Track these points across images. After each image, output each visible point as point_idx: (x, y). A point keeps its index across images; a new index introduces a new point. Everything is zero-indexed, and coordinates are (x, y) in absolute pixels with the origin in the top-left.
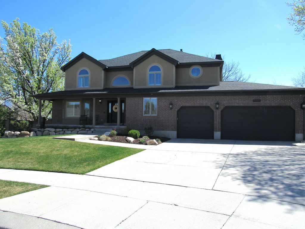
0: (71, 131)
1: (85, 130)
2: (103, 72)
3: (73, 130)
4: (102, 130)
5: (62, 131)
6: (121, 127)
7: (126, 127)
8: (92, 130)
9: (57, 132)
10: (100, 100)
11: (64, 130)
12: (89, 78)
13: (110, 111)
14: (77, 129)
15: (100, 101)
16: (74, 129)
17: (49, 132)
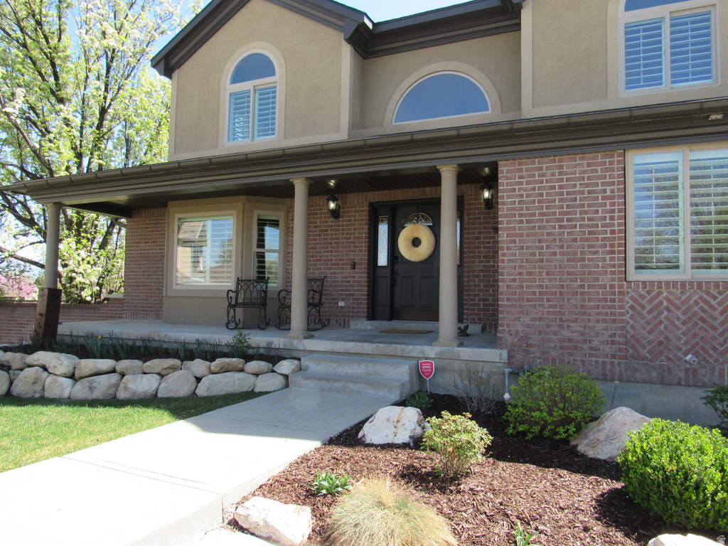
0: (162, 376)
1: (242, 370)
2: (347, 50)
3: (174, 369)
4: (346, 369)
5: (114, 371)
6: (467, 353)
7: (505, 353)
8: (285, 367)
9: (81, 378)
10: (334, 200)
11: (124, 364)
12: (277, 94)
13: (383, 260)
14: (198, 362)
15: (332, 205)
16: (176, 362)
17: (45, 374)
